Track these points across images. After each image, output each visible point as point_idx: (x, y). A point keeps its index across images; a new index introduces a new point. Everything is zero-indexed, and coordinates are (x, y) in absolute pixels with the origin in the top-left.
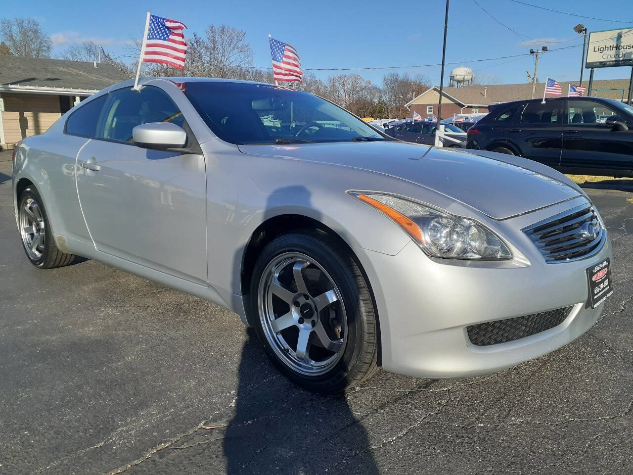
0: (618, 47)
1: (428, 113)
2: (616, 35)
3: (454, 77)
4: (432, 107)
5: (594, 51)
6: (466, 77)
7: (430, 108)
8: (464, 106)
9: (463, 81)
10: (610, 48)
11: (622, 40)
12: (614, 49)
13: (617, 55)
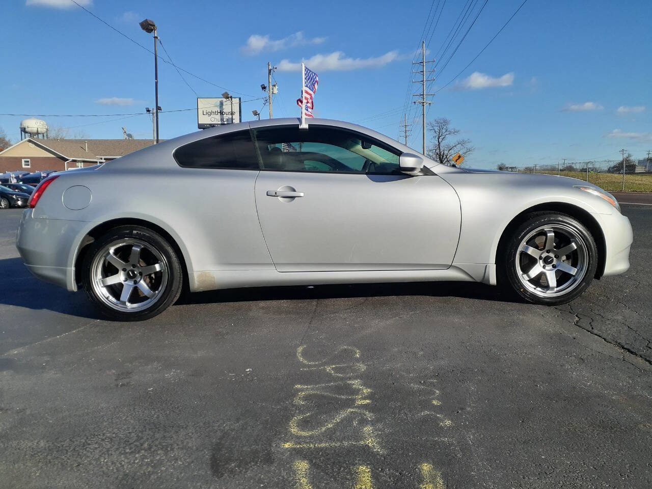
0: (222, 113)
1: (24, 166)
2: (218, 103)
3: (25, 129)
4: (29, 160)
5: (203, 114)
6: (39, 130)
7: (25, 162)
8: (68, 160)
9: (38, 133)
10: (215, 113)
11: (224, 107)
12: (219, 114)
13: (222, 120)
